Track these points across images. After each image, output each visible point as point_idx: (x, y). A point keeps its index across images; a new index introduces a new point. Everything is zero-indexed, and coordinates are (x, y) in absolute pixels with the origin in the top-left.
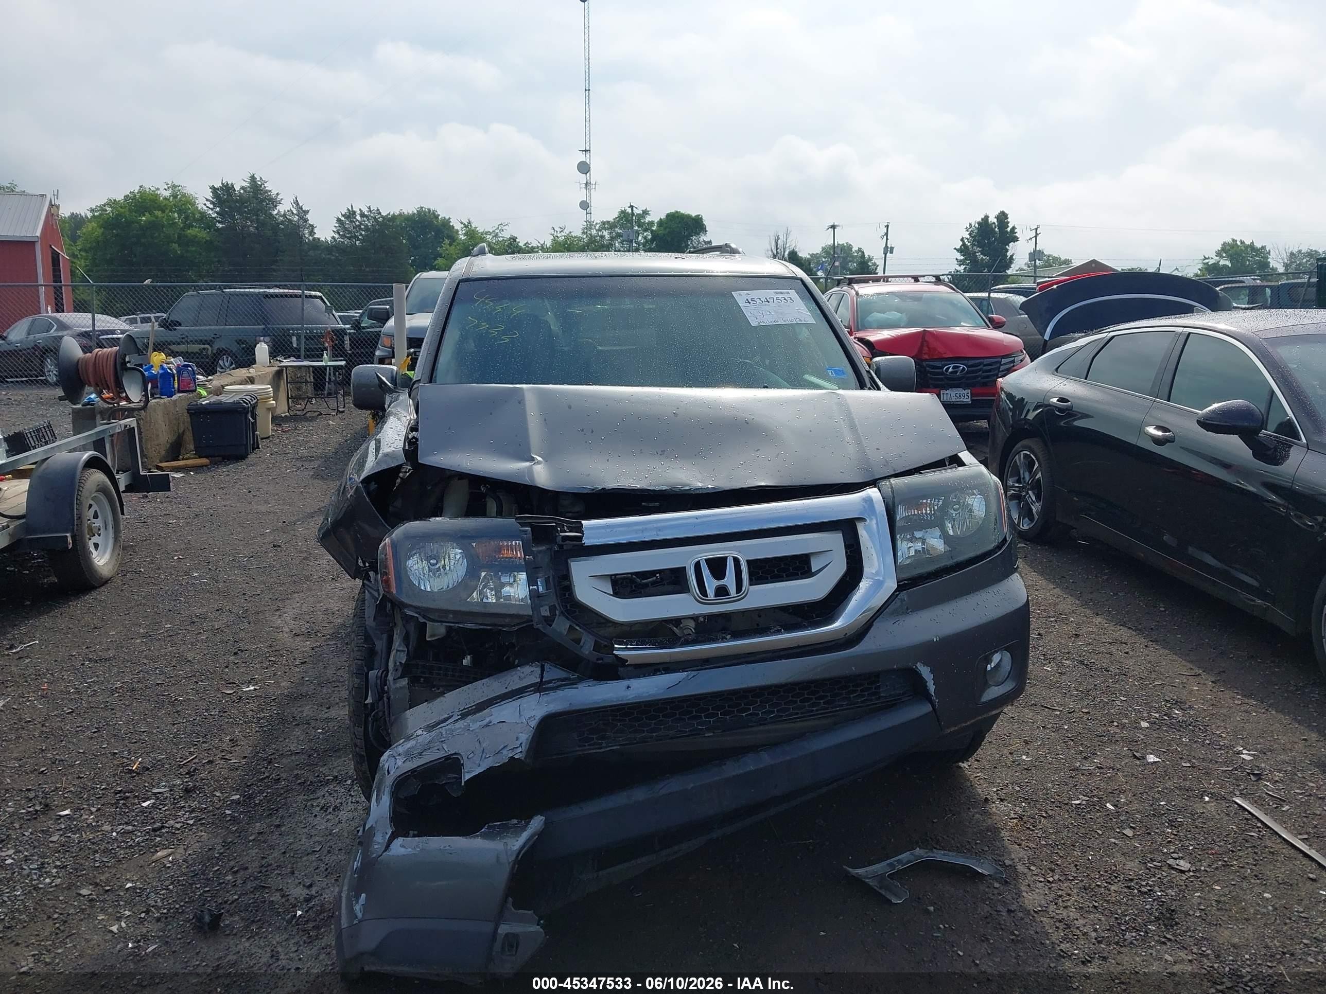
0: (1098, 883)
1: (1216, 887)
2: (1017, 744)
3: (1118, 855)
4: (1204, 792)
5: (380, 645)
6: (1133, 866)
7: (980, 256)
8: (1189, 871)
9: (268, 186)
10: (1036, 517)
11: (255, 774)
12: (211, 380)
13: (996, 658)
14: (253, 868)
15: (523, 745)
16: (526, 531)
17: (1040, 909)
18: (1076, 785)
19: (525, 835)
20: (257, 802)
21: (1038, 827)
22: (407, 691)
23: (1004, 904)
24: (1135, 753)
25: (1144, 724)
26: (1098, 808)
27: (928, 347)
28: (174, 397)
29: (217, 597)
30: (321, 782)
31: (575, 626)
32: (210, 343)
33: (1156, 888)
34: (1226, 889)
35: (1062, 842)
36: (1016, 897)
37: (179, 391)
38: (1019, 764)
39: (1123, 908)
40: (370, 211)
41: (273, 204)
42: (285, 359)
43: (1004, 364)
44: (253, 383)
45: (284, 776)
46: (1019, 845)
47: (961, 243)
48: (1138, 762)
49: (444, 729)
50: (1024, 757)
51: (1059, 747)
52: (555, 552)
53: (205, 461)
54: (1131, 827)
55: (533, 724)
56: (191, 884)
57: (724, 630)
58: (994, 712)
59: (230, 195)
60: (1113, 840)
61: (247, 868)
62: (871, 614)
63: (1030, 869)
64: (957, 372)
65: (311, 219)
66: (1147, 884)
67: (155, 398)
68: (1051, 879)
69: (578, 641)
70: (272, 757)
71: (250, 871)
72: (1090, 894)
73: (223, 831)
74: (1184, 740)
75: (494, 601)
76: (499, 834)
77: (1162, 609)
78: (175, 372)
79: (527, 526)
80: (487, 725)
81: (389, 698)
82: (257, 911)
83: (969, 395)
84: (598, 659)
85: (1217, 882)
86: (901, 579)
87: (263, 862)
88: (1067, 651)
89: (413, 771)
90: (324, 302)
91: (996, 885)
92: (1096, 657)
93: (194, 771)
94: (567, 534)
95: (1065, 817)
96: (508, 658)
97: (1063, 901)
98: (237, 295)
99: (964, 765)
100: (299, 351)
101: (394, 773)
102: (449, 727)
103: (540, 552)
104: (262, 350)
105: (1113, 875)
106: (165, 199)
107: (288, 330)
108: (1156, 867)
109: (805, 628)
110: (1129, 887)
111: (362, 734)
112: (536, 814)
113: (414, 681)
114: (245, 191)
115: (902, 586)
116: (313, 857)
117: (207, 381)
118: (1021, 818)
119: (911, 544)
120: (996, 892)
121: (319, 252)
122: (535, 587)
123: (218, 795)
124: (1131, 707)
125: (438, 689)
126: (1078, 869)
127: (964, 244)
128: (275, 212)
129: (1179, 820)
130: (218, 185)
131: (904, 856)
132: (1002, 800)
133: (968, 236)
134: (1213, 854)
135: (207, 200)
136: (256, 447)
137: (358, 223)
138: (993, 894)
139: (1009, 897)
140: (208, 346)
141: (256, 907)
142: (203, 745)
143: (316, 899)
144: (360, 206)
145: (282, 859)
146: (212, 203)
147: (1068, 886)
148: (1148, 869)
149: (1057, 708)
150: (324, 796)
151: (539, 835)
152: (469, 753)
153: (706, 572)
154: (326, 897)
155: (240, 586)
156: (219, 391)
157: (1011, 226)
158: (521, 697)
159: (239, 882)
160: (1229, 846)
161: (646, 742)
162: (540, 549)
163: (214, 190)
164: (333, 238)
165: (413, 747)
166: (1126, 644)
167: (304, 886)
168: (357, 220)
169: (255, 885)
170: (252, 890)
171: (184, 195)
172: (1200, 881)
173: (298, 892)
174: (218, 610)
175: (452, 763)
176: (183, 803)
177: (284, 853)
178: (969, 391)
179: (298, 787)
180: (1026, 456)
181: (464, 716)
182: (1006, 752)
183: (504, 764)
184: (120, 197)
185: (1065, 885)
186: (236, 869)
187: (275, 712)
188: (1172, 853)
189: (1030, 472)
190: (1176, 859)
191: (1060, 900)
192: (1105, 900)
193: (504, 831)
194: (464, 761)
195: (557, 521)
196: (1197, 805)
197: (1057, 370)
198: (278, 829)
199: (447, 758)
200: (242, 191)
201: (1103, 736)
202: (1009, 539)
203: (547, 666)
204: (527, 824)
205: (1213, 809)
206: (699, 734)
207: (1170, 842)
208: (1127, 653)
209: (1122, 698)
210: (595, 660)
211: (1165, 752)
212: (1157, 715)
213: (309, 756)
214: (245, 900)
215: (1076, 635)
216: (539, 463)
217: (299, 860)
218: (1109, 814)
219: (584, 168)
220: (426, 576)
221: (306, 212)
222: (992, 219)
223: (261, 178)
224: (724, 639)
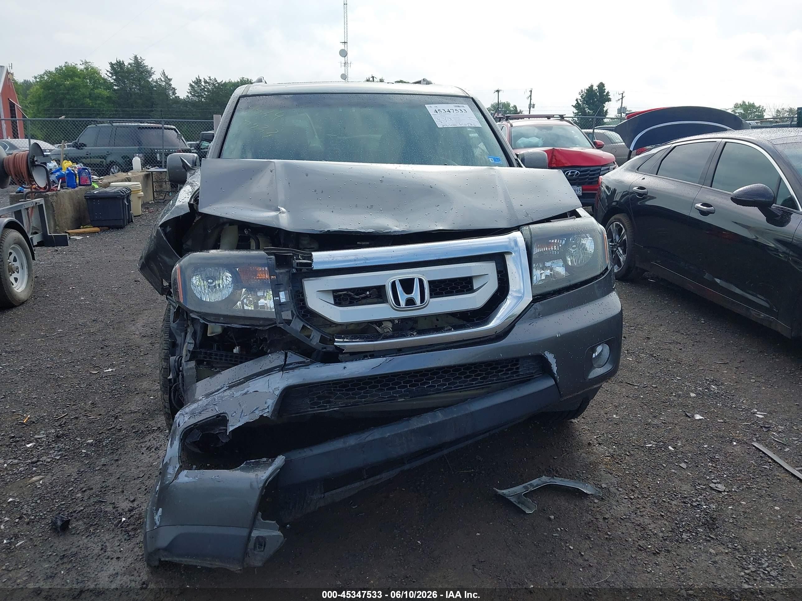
0: (664, 500)
1: (743, 503)
2: (610, 408)
3: (677, 481)
4: (733, 438)
5: (179, 340)
6: (686, 488)
7: (587, 110)
8: (725, 491)
9: (146, 63)
10: (623, 264)
11: (105, 426)
12: (102, 179)
13: (599, 349)
14: (96, 489)
15: (270, 407)
16: (271, 258)
17: (625, 517)
18: (649, 434)
19: (271, 469)
20: (104, 444)
21: (624, 462)
22: (195, 370)
23: (601, 514)
24: (687, 414)
25: (693, 395)
26: (663, 449)
27: (555, 159)
28: (76, 189)
29: (95, 312)
30: (149, 431)
31: (307, 326)
32: (104, 158)
33: (703, 503)
34: (750, 504)
35: (640, 472)
36: (609, 509)
37: (80, 185)
38: (611, 421)
39: (681, 516)
40: (210, 80)
41: (149, 74)
42: (152, 167)
43: (603, 171)
44: (129, 181)
45: (125, 427)
46: (611, 474)
47: (576, 102)
48: (689, 420)
49: (216, 396)
50: (615, 416)
51: (637, 410)
52: (293, 274)
53: (97, 229)
54: (685, 462)
55: (277, 393)
56: (53, 499)
57: (412, 329)
58: (595, 386)
59: (121, 68)
60: (673, 471)
61: (92, 489)
62: (514, 318)
63: (618, 490)
64: (573, 175)
65: (174, 84)
66: (697, 500)
67: (64, 189)
68: (632, 497)
69: (309, 337)
70: (118, 414)
71: (94, 490)
72: (658, 507)
73: (79, 463)
74: (718, 405)
75: (253, 309)
76: (253, 468)
77: (703, 322)
78: (76, 172)
79: (272, 255)
80: (246, 394)
81: (183, 375)
82: (95, 518)
83: (581, 190)
84: (322, 348)
85: (743, 499)
86: (535, 294)
87: (104, 485)
88: (642, 348)
89: (195, 424)
90: (176, 132)
91: (596, 501)
92: (661, 352)
93: (64, 424)
94: (301, 261)
95: (641, 455)
96: (263, 348)
97: (640, 512)
98: (121, 127)
99: (575, 421)
100: (161, 163)
101: (183, 426)
102: (220, 394)
103: (281, 273)
104: (137, 161)
105: (673, 495)
106: (81, 70)
107: (154, 150)
108: (702, 489)
109: (468, 327)
110: (684, 502)
111: (168, 399)
112: (279, 454)
113: (199, 363)
114: (131, 66)
115: (536, 299)
116: (138, 481)
117: (99, 179)
118: (613, 456)
119: (542, 272)
120: (595, 505)
121: (179, 105)
122: (278, 298)
123: (78, 439)
124: (684, 384)
125: (216, 369)
126: (650, 490)
127: (578, 103)
128: (150, 80)
129: (717, 457)
130: (114, 62)
131: (535, 482)
132: (600, 444)
133: (581, 98)
134: (739, 480)
135: (108, 71)
136: (130, 221)
137: (202, 87)
138: (594, 507)
139: (604, 509)
140: (103, 160)
141: (94, 515)
142: (73, 407)
143: (137, 510)
144: (204, 76)
145: (117, 483)
146: (111, 73)
147: (644, 501)
148: (697, 490)
149: (636, 384)
150: (150, 440)
151: (280, 469)
152: (232, 413)
153: (399, 289)
154: (143, 508)
155: (110, 306)
156: (107, 185)
157: (606, 91)
158: (271, 374)
159: (86, 498)
160: (751, 475)
161: (358, 405)
162: (281, 271)
163: (112, 65)
164: (187, 96)
165: (195, 408)
166: (680, 343)
167: (129, 500)
168: (202, 85)
169: (96, 500)
170: (94, 503)
171: (92, 68)
172: (732, 498)
173: (125, 505)
174: (94, 321)
175: (221, 420)
176: (54, 445)
177: (119, 478)
178: (581, 187)
179: (133, 434)
180: (617, 225)
181: (230, 387)
182: (602, 412)
183: (256, 420)
184: (53, 70)
185: (642, 501)
186: (84, 489)
187: (124, 385)
188: (713, 479)
189: (619, 235)
190: (715, 483)
191: (638, 511)
192: (669, 511)
193: (257, 466)
194: (229, 418)
195: (294, 252)
196: (728, 447)
197: (638, 169)
198: (117, 463)
199: (218, 416)
200: (129, 66)
201: (665, 402)
202: (609, 268)
203: (289, 354)
204: (273, 461)
205: (739, 450)
206: (394, 400)
207: (711, 472)
208: (681, 349)
209: (678, 378)
210: (321, 349)
211: (707, 413)
212: (701, 389)
213: (143, 414)
214: (88, 510)
215: (648, 338)
216: (283, 212)
217: (128, 483)
218: (670, 453)
219: (343, 53)
220: (206, 291)
221: (170, 80)
222: (595, 88)
223: (141, 57)
224: (411, 335)
